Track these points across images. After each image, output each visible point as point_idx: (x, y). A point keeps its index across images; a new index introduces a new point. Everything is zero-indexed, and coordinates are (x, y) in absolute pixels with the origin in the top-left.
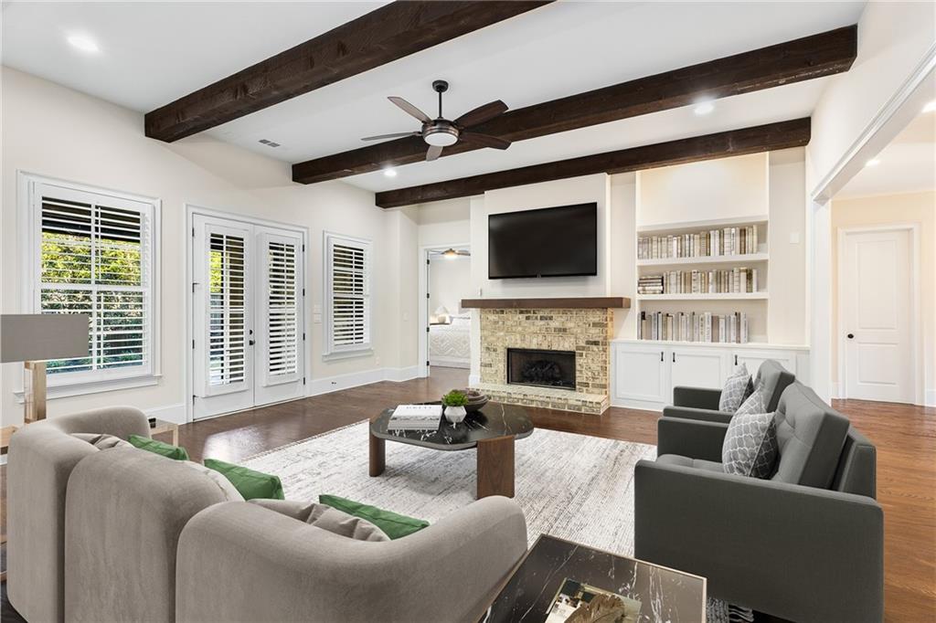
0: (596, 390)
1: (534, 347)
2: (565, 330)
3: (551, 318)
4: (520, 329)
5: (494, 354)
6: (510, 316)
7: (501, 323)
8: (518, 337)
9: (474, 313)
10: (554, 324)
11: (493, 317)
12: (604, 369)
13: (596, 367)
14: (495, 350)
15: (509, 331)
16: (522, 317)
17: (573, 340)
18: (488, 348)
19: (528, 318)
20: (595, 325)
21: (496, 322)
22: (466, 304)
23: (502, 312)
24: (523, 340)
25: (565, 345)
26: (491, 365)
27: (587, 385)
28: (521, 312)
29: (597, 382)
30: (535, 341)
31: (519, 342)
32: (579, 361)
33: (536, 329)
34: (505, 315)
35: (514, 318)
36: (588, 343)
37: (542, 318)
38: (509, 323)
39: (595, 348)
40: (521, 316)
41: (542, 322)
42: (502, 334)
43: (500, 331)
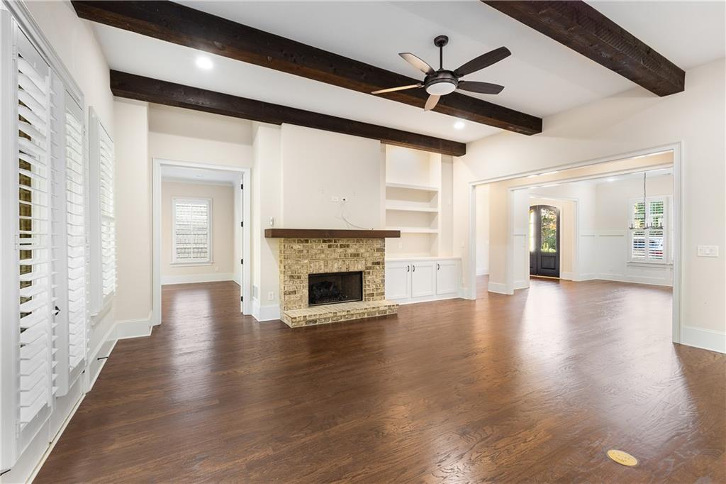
0: (379, 298)
1: (335, 270)
2: (358, 255)
3: (348, 246)
4: (323, 256)
5: (298, 281)
6: (314, 244)
7: (305, 252)
8: (322, 263)
9: (277, 242)
10: (350, 251)
11: (297, 246)
12: (383, 281)
13: (378, 280)
14: (299, 277)
15: (313, 258)
16: (325, 245)
17: (364, 262)
18: (292, 277)
19: (329, 246)
20: (378, 250)
21: (301, 251)
22: (273, 234)
23: (307, 241)
24: (326, 266)
25: (358, 267)
26: (295, 292)
27: (372, 295)
28: (324, 242)
29: (379, 291)
30: (336, 265)
31: (322, 267)
32: (368, 279)
33: (337, 255)
34: (309, 244)
35: (317, 246)
36: (373, 263)
37: (341, 246)
38: (314, 251)
39: (377, 267)
40: (323, 245)
41: (341, 250)
42: (306, 261)
43: (306, 259)
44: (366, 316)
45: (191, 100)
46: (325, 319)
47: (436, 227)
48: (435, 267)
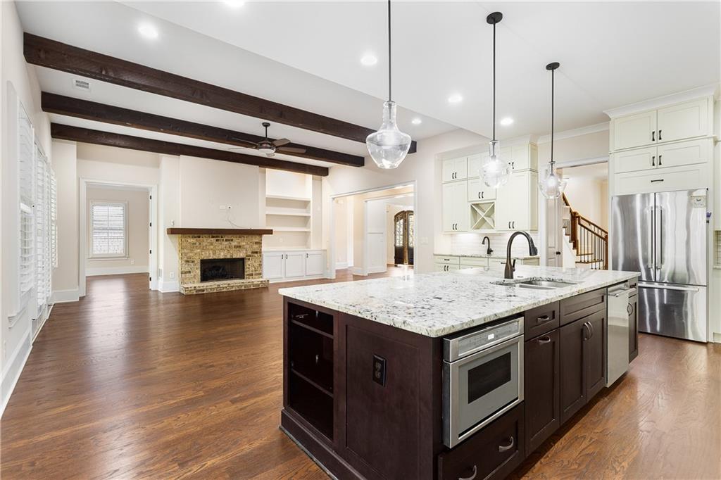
0: (257, 277)
1: (222, 257)
2: (240, 247)
3: (232, 240)
4: (212, 247)
5: (192, 264)
6: (205, 239)
7: (198, 244)
8: (211, 252)
9: (177, 238)
10: (234, 244)
11: (191, 240)
12: (260, 265)
13: (256, 265)
14: (193, 262)
15: (203, 249)
16: (213, 240)
17: (245, 252)
18: (187, 261)
19: (217, 240)
20: (256, 243)
21: (195, 244)
22: (173, 231)
23: (199, 237)
24: (214, 254)
25: (241, 255)
26: (190, 272)
27: (252, 275)
28: (213, 237)
29: (258, 272)
30: (222, 254)
31: (212, 255)
32: (248, 263)
33: (223, 247)
34: (201, 239)
35: (207, 240)
36: (253, 252)
37: (226, 240)
38: (204, 244)
39: (256, 255)
40: (212, 239)
41: (227, 243)
42: (199, 251)
43: (198, 249)
44: (243, 288)
45: (110, 141)
46: (211, 289)
47: (309, 228)
48: (304, 256)
